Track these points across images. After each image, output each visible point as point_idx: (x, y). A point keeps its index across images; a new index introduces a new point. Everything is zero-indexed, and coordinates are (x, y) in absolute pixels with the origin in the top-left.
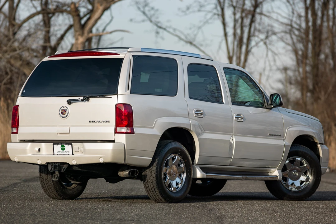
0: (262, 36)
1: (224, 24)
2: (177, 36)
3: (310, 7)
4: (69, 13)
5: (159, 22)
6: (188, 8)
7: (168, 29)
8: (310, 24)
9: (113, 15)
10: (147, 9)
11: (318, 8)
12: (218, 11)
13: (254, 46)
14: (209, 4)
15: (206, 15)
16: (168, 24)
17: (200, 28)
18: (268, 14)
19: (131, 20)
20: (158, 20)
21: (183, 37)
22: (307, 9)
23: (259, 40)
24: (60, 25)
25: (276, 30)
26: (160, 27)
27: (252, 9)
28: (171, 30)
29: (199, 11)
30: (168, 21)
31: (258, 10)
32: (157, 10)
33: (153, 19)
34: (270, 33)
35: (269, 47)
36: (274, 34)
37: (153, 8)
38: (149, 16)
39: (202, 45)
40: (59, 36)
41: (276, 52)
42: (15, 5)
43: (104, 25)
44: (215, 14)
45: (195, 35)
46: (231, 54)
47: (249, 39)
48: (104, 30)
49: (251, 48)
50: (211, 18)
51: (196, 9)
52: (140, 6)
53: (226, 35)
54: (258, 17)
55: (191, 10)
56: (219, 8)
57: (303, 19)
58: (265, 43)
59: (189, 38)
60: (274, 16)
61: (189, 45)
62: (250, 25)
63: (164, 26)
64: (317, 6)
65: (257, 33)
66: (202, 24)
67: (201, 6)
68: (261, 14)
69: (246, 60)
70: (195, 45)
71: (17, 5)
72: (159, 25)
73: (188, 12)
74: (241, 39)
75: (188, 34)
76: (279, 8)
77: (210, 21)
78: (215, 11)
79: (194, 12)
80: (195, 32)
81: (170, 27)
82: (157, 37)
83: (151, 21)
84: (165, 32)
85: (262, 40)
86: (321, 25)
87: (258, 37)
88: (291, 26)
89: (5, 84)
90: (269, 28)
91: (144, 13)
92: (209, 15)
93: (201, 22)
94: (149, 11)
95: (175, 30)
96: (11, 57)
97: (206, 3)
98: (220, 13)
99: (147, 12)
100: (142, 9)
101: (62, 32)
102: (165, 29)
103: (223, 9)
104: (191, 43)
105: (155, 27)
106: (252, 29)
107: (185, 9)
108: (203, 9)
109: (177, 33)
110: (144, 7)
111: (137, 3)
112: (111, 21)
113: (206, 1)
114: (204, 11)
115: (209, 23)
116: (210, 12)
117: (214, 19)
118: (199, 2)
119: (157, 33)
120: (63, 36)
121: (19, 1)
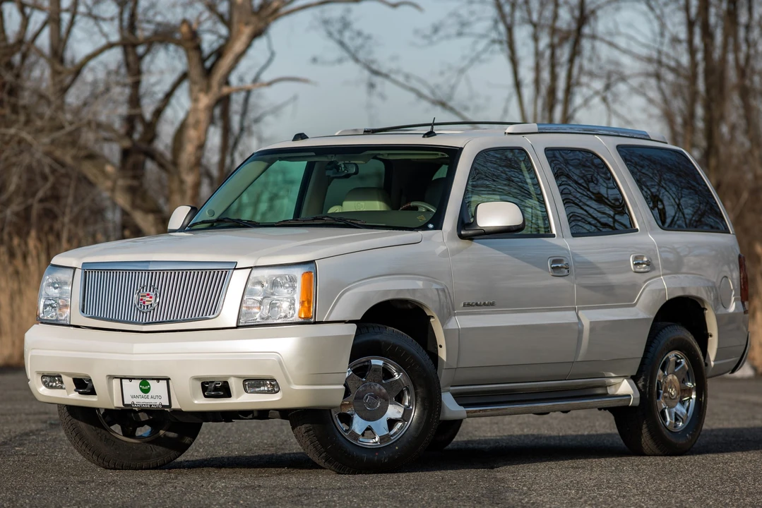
0: (598, 85)
1: (514, 61)
2: (412, 90)
3: (698, 22)
4: (178, 43)
5: (373, 62)
6: (436, 30)
7: (393, 76)
9: (275, 48)
10: (347, 34)
11: (716, 24)
12: (500, 34)
13: (580, 107)
14: (480, 19)
15: (475, 43)
16: (393, 66)
17: (462, 71)
18: (608, 38)
19: (315, 60)
20: (371, 57)
21: (425, 91)
22: (690, 25)
23: (591, 93)
24: (162, 72)
25: (627, 72)
26: (376, 73)
27: (574, 26)
28: (401, 79)
29: (460, 34)
30: (394, 58)
31: (586, 30)
32: (369, 37)
33: (361, 55)
34: (613, 77)
35: (613, 106)
36: (623, 79)
37: (359, 34)
38: (352, 49)
39: (466, 108)
40: (160, 96)
41: (629, 117)
42: (63, 30)
43: (257, 69)
44: (494, 41)
45: (453, 88)
47: (568, 91)
48: (256, 80)
49: (575, 110)
50: (485, 50)
51: (453, 31)
52: (333, 29)
53: (518, 84)
54: (586, 44)
55: (441, 33)
56: (502, 27)
57: (683, 46)
58: (604, 100)
59: (440, 95)
60: (622, 42)
61: (439, 109)
62: (571, 61)
63: (384, 70)
65: (584, 79)
66: (466, 63)
67: (464, 24)
68: (593, 37)
70: (452, 109)
71: (69, 31)
72: (375, 67)
73: (435, 38)
74: (552, 91)
75: (438, 86)
76: (630, 25)
77: (484, 56)
78: (494, 35)
79: (448, 37)
80: (453, 81)
81: (398, 72)
82: (370, 93)
83: (357, 60)
84: (388, 83)
85: (597, 93)
86: (723, 60)
87: (588, 86)
88: (660, 62)
89: (41, 201)
90: (612, 68)
91: (342, 44)
92: (482, 44)
93: (464, 58)
94: (352, 39)
95: (407, 77)
96: (53, 142)
97: (473, 19)
98: (504, 38)
99: (346, 39)
100: (337, 36)
102: (386, 76)
103: (510, 30)
104: (443, 104)
105: (366, 73)
106: (575, 71)
107: (428, 32)
108: (467, 30)
109: (414, 84)
110: (341, 32)
111: (326, 22)
112: (270, 61)
113: (472, 13)
114: (471, 35)
115: (481, 61)
116: (482, 36)
117: (493, 52)
118: (458, 16)
119: (372, 86)
120: (169, 96)
121: (72, 23)
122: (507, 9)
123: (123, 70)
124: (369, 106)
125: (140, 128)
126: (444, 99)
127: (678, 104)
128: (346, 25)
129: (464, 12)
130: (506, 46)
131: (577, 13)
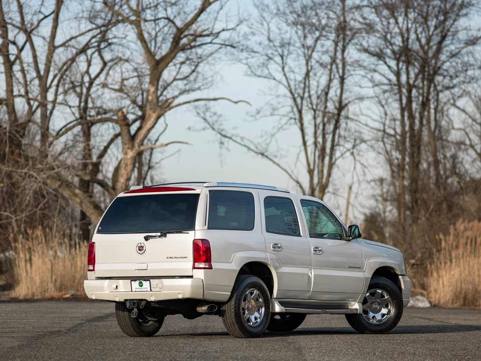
0: (349, 145)
1: (302, 130)
2: (245, 146)
3: (406, 108)
5: (222, 130)
6: (258, 113)
7: (234, 138)
8: (407, 128)
9: (167, 122)
10: (208, 114)
11: (416, 109)
12: (295, 114)
13: (339, 158)
14: (283, 106)
15: (280, 119)
17: (273, 135)
18: (355, 118)
19: (189, 129)
20: (222, 127)
21: (252, 147)
22: (402, 110)
23: (345, 150)
25: (366, 137)
26: (225, 136)
28: (238, 140)
29: (272, 115)
30: (234, 128)
31: (343, 113)
32: (221, 115)
33: (216, 127)
34: (358, 140)
35: (357, 158)
36: (365, 142)
37: (215, 114)
38: (211, 123)
39: (276, 156)
40: (102, 148)
41: (366, 164)
42: (48, 112)
44: (291, 118)
45: (268, 144)
46: (312, 167)
47: (333, 149)
48: (157, 140)
49: (336, 160)
50: (286, 124)
51: (268, 113)
52: (200, 112)
53: (305, 143)
54: (343, 122)
55: (261, 114)
56: (295, 110)
57: (398, 123)
58: (352, 154)
59: (261, 149)
60: (363, 119)
61: (260, 156)
62: (334, 132)
63: (229, 135)
64: (414, 105)
66: (276, 130)
67: (274, 110)
68: (347, 118)
69: (329, 175)
70: (267, 157)
71: (51, 113)
72: (223, 133)
73: (258, 117)
74: (323, 149)
75: (259, 144)
76: (369, 109)
77: (285, 127)
78: (291, 115)
79: (266, 116)
80: (268, 141)
81: (237, 136)
82: (221, 147)
83: (214, 129)
84: (231, 141)
85: (348, 150)
86: (420, 131)
87: (343, 146)
88: (384, 131)
90: (357, 135)
91: (205, 119)
92: (285, 120)
93: (274, 128)
94: (211, 117)
95: (242, 138)
97: (279, 106)
98: (297, 116)
99: (208, 118)
100: (202, 115)
101: (105, 144)
102: (230, 138)
103: (300, 112)
104: (263, 154)
105: (219, 136)
107: (254, 113)
108: (276, 112)
109: (246, 142)
110: (204, 113)
111: (196, 107)
112: (165, 129)
113: (279, 103)
114: (278, 115)
115: (284, 130)
116: (285, 116)
117: (290, 124)
118: (271, 104)
119: (222, 143)
120: (106, 148)
121: (53, 108)
122: (299, 100)
123: (81, 134)
124: (220, 155)
125: (90, 167)
126: (263, 152)
127: (396, 155)
128: (207, 109)
129: (274, 102)
130: (297, 121)
131: (337, 104)
